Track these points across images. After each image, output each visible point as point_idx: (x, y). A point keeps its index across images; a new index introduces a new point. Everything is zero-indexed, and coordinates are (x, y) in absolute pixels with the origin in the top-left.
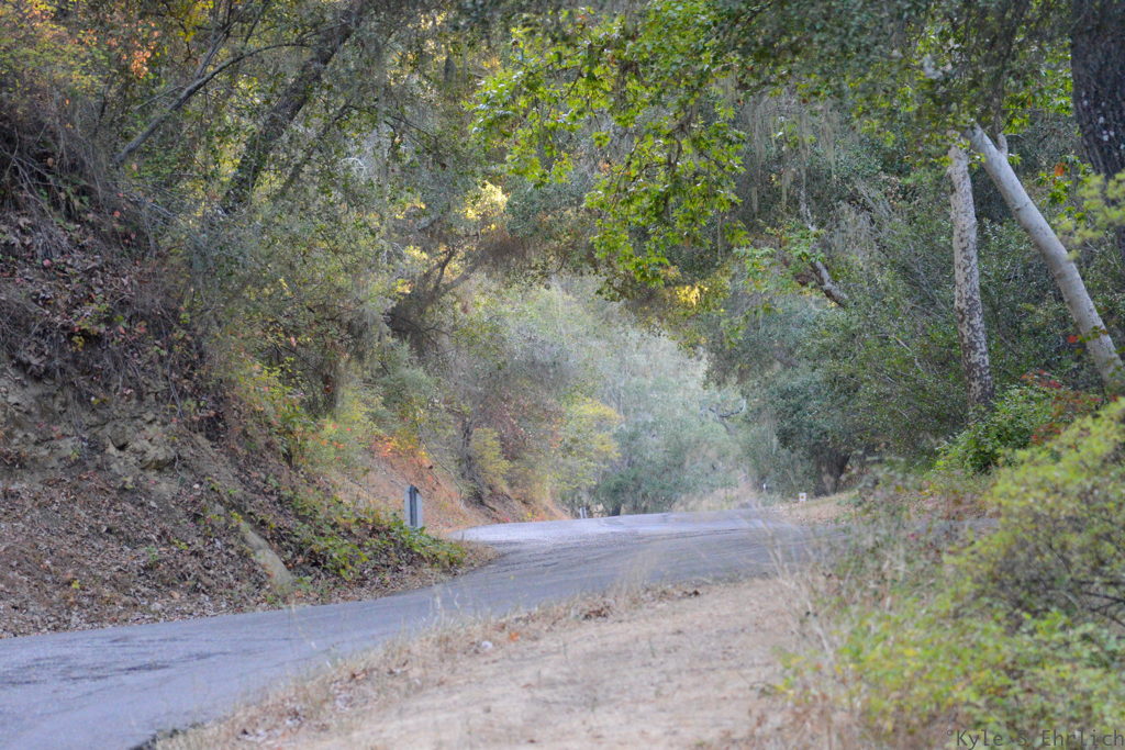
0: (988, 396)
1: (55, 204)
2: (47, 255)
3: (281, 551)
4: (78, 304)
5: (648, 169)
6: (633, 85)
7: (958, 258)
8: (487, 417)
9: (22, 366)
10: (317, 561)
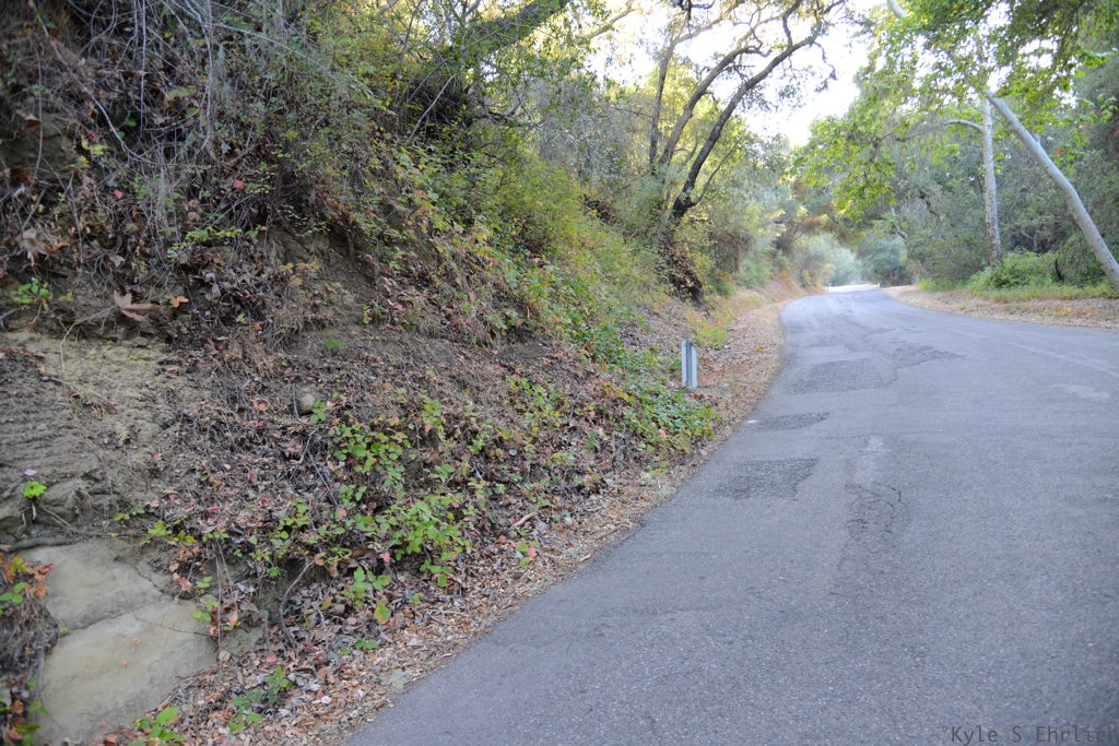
0: (1000, 257)
5: (857, 178)
6: (852, 147)
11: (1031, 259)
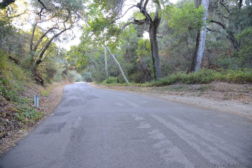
0: (108, 77)
6: (79, 53)
7: (106, 66)
11: (113, 78)
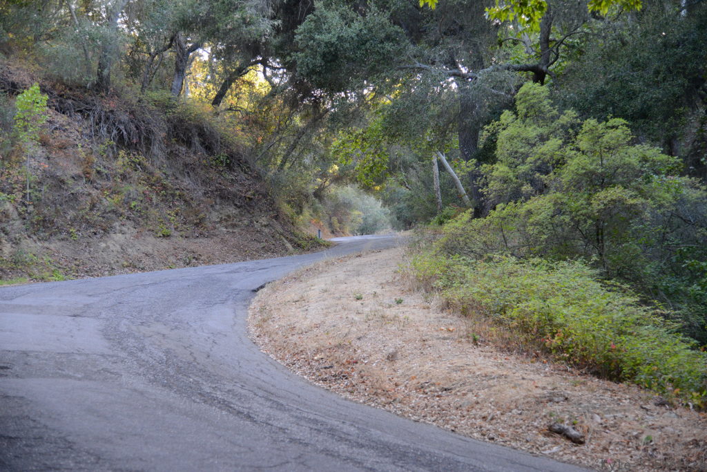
1: (242, 170)
2: (241, 181)
3: (291, 244)
4: (247, 191)
5: (369, 161)
6: (365, 143)
7: (435, 179)
8: (335, 215)
9: (236, 205)
10: (299, 246)
